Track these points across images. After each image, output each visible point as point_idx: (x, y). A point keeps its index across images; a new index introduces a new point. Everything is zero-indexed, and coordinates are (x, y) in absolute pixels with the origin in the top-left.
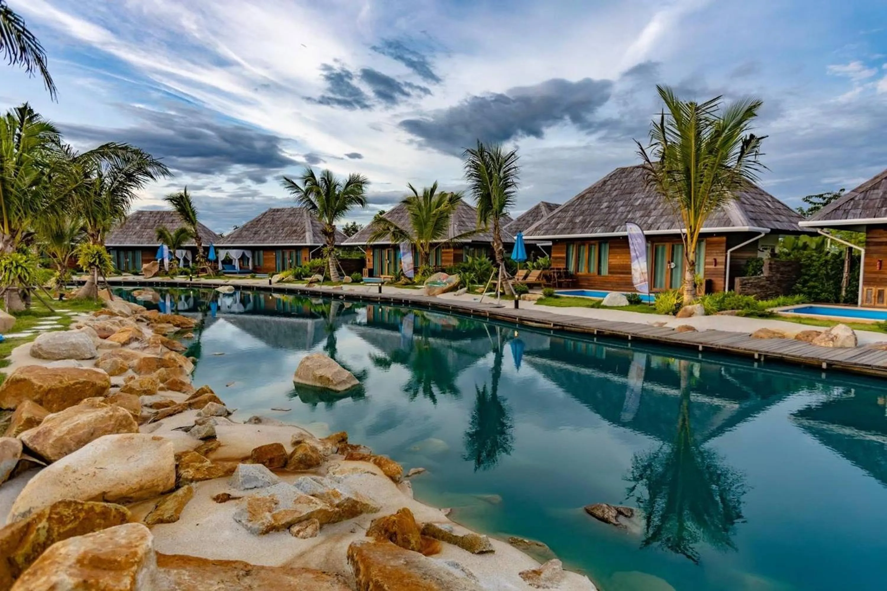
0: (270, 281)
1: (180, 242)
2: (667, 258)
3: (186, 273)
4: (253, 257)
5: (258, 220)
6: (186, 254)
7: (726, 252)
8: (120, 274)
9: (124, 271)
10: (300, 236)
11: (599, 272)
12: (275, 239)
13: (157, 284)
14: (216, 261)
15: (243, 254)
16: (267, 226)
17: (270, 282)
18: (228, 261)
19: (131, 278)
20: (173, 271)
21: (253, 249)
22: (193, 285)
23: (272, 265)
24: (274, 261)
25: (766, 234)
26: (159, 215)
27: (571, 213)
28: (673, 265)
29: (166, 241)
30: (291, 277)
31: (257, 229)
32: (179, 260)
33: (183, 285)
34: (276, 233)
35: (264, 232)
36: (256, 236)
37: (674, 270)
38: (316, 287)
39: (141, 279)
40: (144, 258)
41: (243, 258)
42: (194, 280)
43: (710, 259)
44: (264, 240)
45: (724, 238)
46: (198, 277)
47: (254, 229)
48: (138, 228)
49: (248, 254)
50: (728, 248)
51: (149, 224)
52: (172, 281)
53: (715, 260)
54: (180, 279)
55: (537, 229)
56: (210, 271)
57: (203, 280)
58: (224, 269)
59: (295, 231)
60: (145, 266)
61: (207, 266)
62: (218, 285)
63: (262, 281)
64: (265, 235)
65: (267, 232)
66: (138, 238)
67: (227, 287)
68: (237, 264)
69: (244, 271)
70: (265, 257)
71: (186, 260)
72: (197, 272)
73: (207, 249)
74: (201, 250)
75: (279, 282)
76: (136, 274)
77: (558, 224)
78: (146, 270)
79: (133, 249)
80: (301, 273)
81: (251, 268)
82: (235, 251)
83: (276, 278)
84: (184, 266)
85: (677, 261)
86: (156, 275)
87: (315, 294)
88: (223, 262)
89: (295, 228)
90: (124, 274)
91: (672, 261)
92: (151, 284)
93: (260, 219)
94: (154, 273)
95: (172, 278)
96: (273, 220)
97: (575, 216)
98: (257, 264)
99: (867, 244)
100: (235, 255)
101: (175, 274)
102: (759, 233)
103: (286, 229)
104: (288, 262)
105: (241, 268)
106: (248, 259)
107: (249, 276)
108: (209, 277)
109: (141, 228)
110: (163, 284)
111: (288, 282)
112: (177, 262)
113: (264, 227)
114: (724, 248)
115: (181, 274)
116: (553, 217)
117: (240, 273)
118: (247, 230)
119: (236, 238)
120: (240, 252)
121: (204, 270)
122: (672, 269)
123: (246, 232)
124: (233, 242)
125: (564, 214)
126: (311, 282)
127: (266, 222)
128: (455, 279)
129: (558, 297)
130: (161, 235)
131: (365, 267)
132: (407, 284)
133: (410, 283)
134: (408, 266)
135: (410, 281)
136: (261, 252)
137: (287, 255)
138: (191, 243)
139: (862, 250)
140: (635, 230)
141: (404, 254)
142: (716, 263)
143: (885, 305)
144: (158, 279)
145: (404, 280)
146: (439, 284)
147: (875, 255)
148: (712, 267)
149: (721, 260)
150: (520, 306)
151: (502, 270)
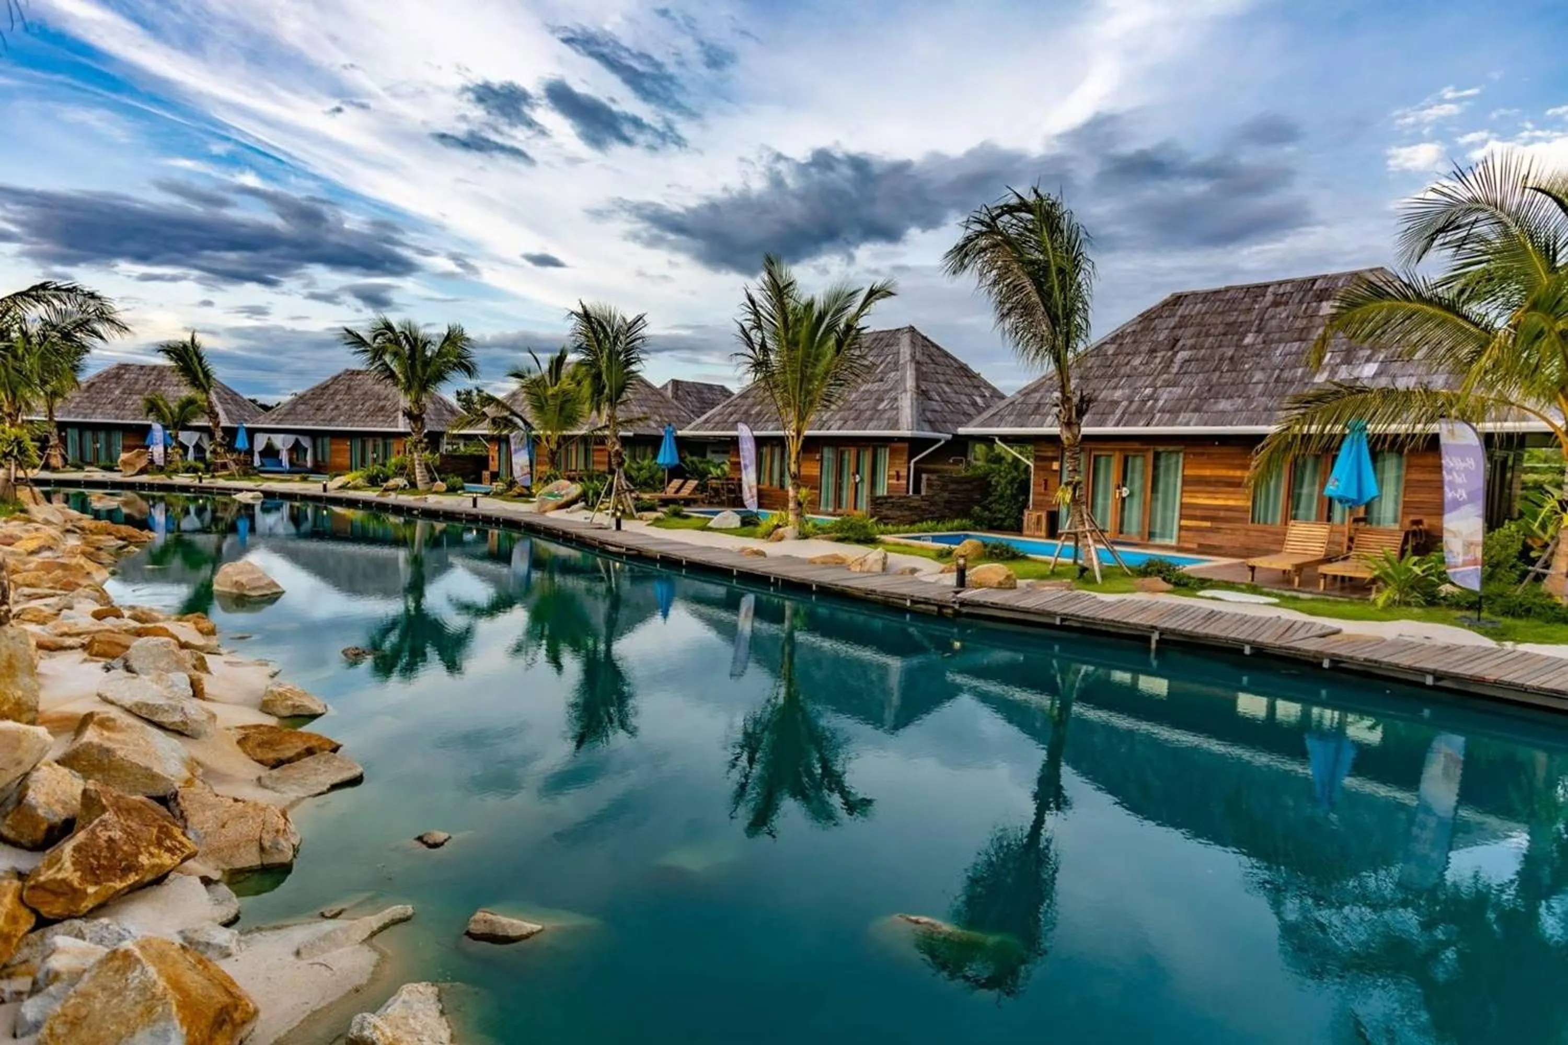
0: (325, 486)
1: (186, 419)
2: (852, 470)
3: (195, 470)
4: (315, 447)
5: (324, 388)
6: (200, 438)
7: (909, 462)
8: (80, 468)
9: (91, 464)
10: (389, 417)
11: (771, 484)
12: (350, 419)
13: (142, 486)
14: (250, 452)
15: (297, 443)
16: (338, 398)
17: (325, 488)
18: (270, 452)
19: (98, 475)
20: (173, 466)
21: (314, 435)
22: (202, 490)
23: (344, 460)
24: (348, 455)
25: (947, 442)
26: (155, 372)
27: (750, 400)
28: (858, 478)
29: (161, 417)
30: (360, 482)
31: (322, 402)
32: (185, 449)
33: (184, 488)
34: (351, 409)
35: (332, 407)
36: (319, 413)
37: (859, 485)
38: (392, 498)
39: (116, 477)
40: (127, 443)
41: (296, 448)
42: (206, 482)
43: (893, 473)
44: (331, 420)
45: (906, 445)
46: (213, 477)
47: (317, 402)
48: (117, 392)
49: (306, 442)
50: (910, 457)
51: (137, 387)
52: (168, 481)
53: (898, 473)
54: (181, 479)
55: (706, 421)
56: (233, 467)
57: (221, 483)
58: (263, 465)
59: (383, 408)
60: (124, 456)
61: (229, 458)
62: (240, 490)
63: (313, 487)
64: (335, 412)
65: (337, 407)
66: (117, 408)
67: (251, 495)
68: (284, 457)
69: (297, 469)
70: (334, 447)
71: (199, 448)
72: (211, 468)
73: (231, 433)
74: (219, 434)
75: (341, 487)
76: (110, 469)
77: (732, 415)
78: (125, 463)
79: (109, 428)
80: (377, 476)
81: (309, 464)
82: (282, 436)
83: (339, 481)
84: (196, 459)
85: (862, 473)
86: (142, 471)
87: (398, 510)
88: (262, 454)
89: (381, 403)
90: (87, 469)
91: (858, 472)
92: (130, 486)
93: (327, 387)
94: (138, 467)
95: (170, 477)
96: (349, 388)
97: (753, 405)
98: (320, 458)
99: (1037, 459)
100: (279, 441)
101: (176, 472)
102: (938, 440)
103: (368, 404)
104: (370, 456)
105: (292, 464)
106: (306, 450)
107: (297, 477)
108: (231, 477)
109: (123, 393)
110: (151, 487)
111: (356, 488)
112: (181, 451)
113: (333, 399)
114: (905, 458)
115: (187, 471)
116: (729, 405)
117: (289, 472)
118: (305, 403)
119: (286, 415)
120: (291, 439)
121: (224, 466)
122: (856, 483)
123: (303, 407)
124: (280, 422)
125: (742, 402)
126: (386, 490)
127: (336, 392)
128: (575, 489)
129: (687, 517)
130: (153, 407)
131: (487, 468)
132: (520, 495)
133: (526, 495)
134: (522, 468)
135: (526, 492)
136: (327, 440)
137: (370, 445)
138: (203, 422)
139: (1032, 465)
140: (744, 432)
141: (516, 451)
142: (898, 477)
143: (1043, 533)
144: (145, 478)
145: (517, 490)
146: (556, 496)
147: (1042, 473)
148: (894, 482)
149: (904, 473)
150: (623, 528)
151: (619, 478)
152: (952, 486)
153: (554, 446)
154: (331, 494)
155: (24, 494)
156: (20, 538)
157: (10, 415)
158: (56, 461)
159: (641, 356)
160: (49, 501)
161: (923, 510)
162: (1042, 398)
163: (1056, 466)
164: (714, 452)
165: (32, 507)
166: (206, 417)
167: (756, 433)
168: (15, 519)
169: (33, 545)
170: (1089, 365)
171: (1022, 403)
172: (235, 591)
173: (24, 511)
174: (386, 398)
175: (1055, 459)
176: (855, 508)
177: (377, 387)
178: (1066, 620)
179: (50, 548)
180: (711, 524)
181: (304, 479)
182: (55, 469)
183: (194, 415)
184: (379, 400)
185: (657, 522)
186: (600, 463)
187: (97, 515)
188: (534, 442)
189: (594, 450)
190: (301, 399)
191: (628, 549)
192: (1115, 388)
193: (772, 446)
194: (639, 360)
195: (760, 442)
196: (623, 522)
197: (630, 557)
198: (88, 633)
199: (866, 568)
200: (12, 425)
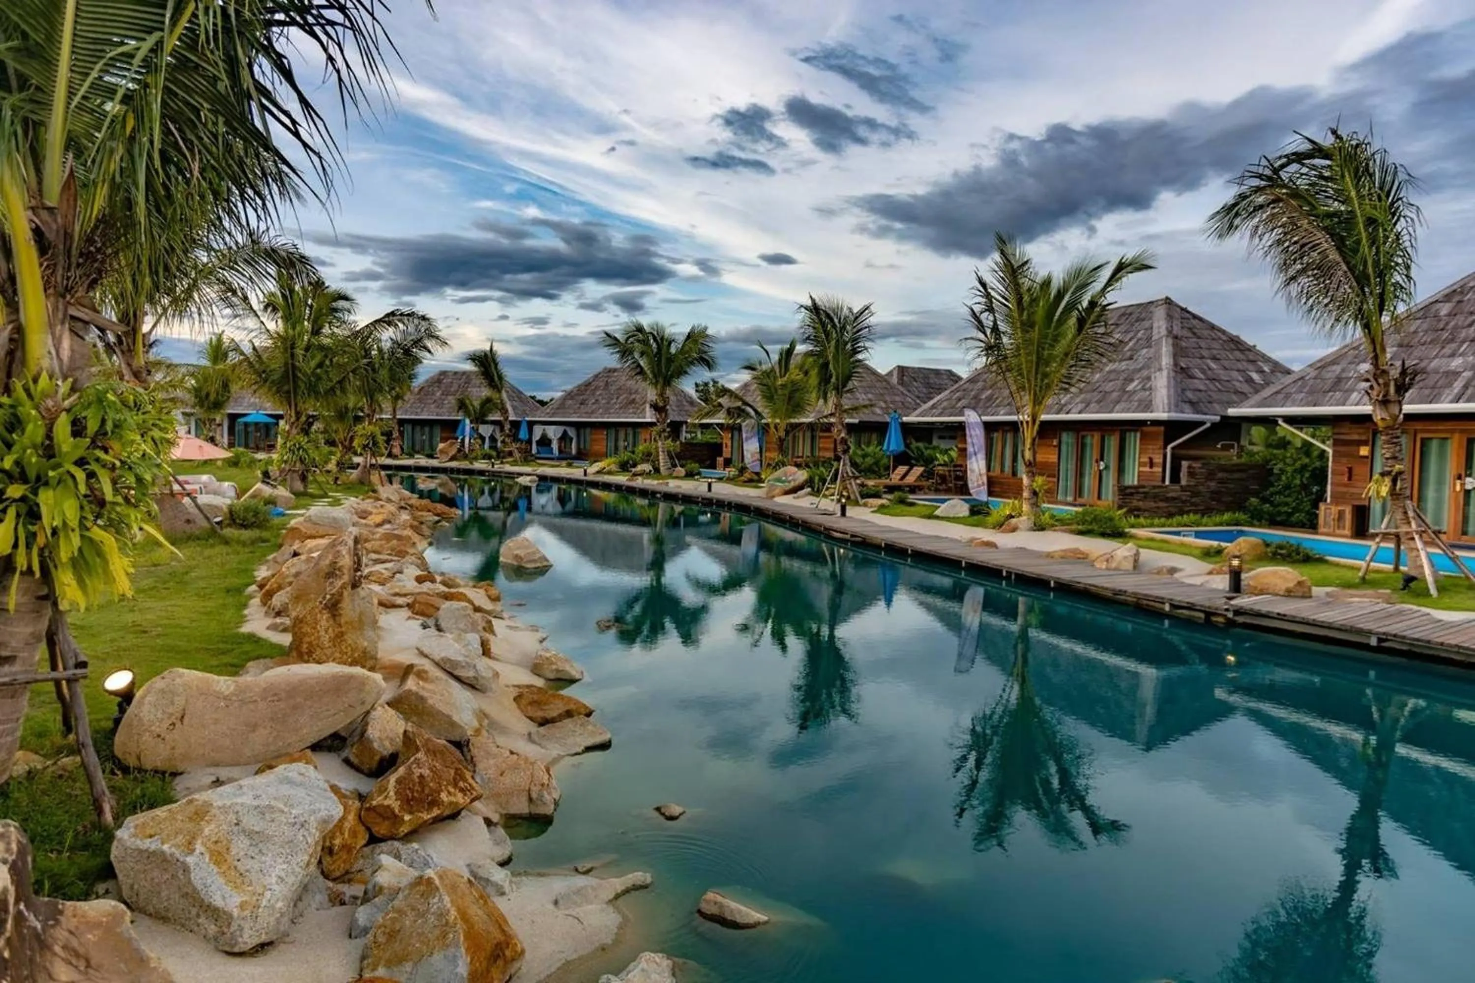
0: (585, 471)
1: (485, 415)
2: (1096, 455)
3: (489, 457)
4: (578, 436)
5: (588, 384)
6: (494, 430)
7: (1165, 448)
8: (411, 456)
9: (418, 453)
10: (638, 408)
11: (1002, 471)
12: (607, 412)
13: (452, 470)
14: (529, 442)
15: (565, 433)
16: (598, 393)
17: (585, 473)
18: (545, 442)
19: (423, 461)
20: (474, 454)
21: (578, 426)
22: (495, 475)
23: (601, 448)
24: (604, 443)
25: (1214, 425)
26: (464, 377)
27: (980, 384)
28: (1102, 465)
29: (467, 414)
30: (614, 468)
31: (584, 397)
32: (483, 439)
33: (481, 473)
34: (608, 403)
35: (593, 401)
36: (583, 407)
37: (1104, 473)
38: (640, 482)
39: (434, 463)
40: (444, 435)
41: (564, 438)
42: (497, 467)
43: (1145, 459)
44: (592, 413)
45: (1162, 428)
46: (502, 463)
47: (581, 397)
48: (438, 394)
49: (572, 432)
50: (1167, 442)
51: (452, 390)
52: (470, 467)
53: (1151, 459)
54: (480, 465)
55: (933, 407)
56: (517, 455)
57: (508, 468)
58: (538, 452)
59: (634, 401)
60: (441, 446)
61: (513, 447)
63: (576, 472)
64: (594, 406)
65: (597, 402)
66: (437, 407)
67: (529, 478)
68: (555, 446)
69: (565, 457)
70: (593, 437)
71: (493, 439)
72: (501, 456)
73: (516, 425)
74: (507, 427)
75: (599, 472)
76: (431, 456)
77: (959, 400)
78: (441, 451)
79: (432, 424)
80: (627, 462)
81: (574, 452)
82: (553, 427)
83: (597, 467)
84: (491, 447)
85: (1109, 461)
86: (453, 459)
87: (643, 493)
88: (538, 443)
89: (632, 397)
90: (417, 456)
91: (1102, 459)
92: (444, 470)
93: (590, 383)
94: (450, 455)
95: (472, 464)
96: (606, 384)
97: (984, 389)
98: (582, 446)
99: (1336, 443)
100: (554, 433)
101: (476, 459)
102: (1202, 423)
103: (621, 398)
104: (622, 444)
105: (560, 451)
106: (571, 439)
107: (564, 463)
108: (515, 463)
109: (442, 394)
110: (459, 471)
111: (610, 473)
112: (479, 441)
113: (593, 394)
114: (1161, 443)
115: (484, 458)
116: (957, 390)
117: (559, 459)
118: (572, 398)
120: (561, 429)
121: (510, 454)
122: (1101, 472)
123: (570, 401)
124: (553, 415)
125: (971, 387)
126: (634, 475)
127: (597, 388)
128: (802, 475)
129: (912, 504)
130: (462, 405)
131: (721, 455)
132: (751, 481)
133: (755, 480)
134: (753, 455)
135: (756, 477)
136: (588, 430)
137: (622, 435)
138: (496, 417)
139: (1330, 451)
140: (971, 417)
141: (747, 439)
142: (1152, 464)
143: (1347, 532)
144: (454, 464)
145: (747, 475)
146: (783, 482)
147: (1344, 460)
148: (1147, 469)
149: (1158, 459)
150: (848, 514)
151: (844, 465)
152: (1220, 475)
153: (782, 434)
154: (590, 478)
155: (375, 477)
156: (371, 513)
157: (368, 415)
158: (396, 451)
159: (868, 344)
160: (391, 483)
161: (1184, 502)
162: (1343, 370)
163: (1364, 451)
164: (941, 438)
165: (379, 488)
166: (499, 413)
167: (986, 418)
168: (369, 497)
169: (378, 519)
170: (1412, 329)
171: (1315, 378)
172: (515, 563)
173: (374, 491)
174: (636, 392)
175: (1365, 443)
176: (1099, 498)
177: (629, 383)
178: (1386, 640)
179: (389, 522)
180: (938, 512)
181: (570, 465)
182: (395, 457)
183: (490, 411)
184: (631, 394)
185: (882, 509)
186: (826, 449)
187: (422, 495)
188: (763, 430)
189: (820, 437)
190: (569, 395)
191: (852, 536)
192: (1453, 355)
193: (1005, 432)
194: (866, 349)
195: (990, 427)
196: (848, 508)
197: (854, 544)
198: (412, 594)
199: (1114, 565)
200: (370, 423)
